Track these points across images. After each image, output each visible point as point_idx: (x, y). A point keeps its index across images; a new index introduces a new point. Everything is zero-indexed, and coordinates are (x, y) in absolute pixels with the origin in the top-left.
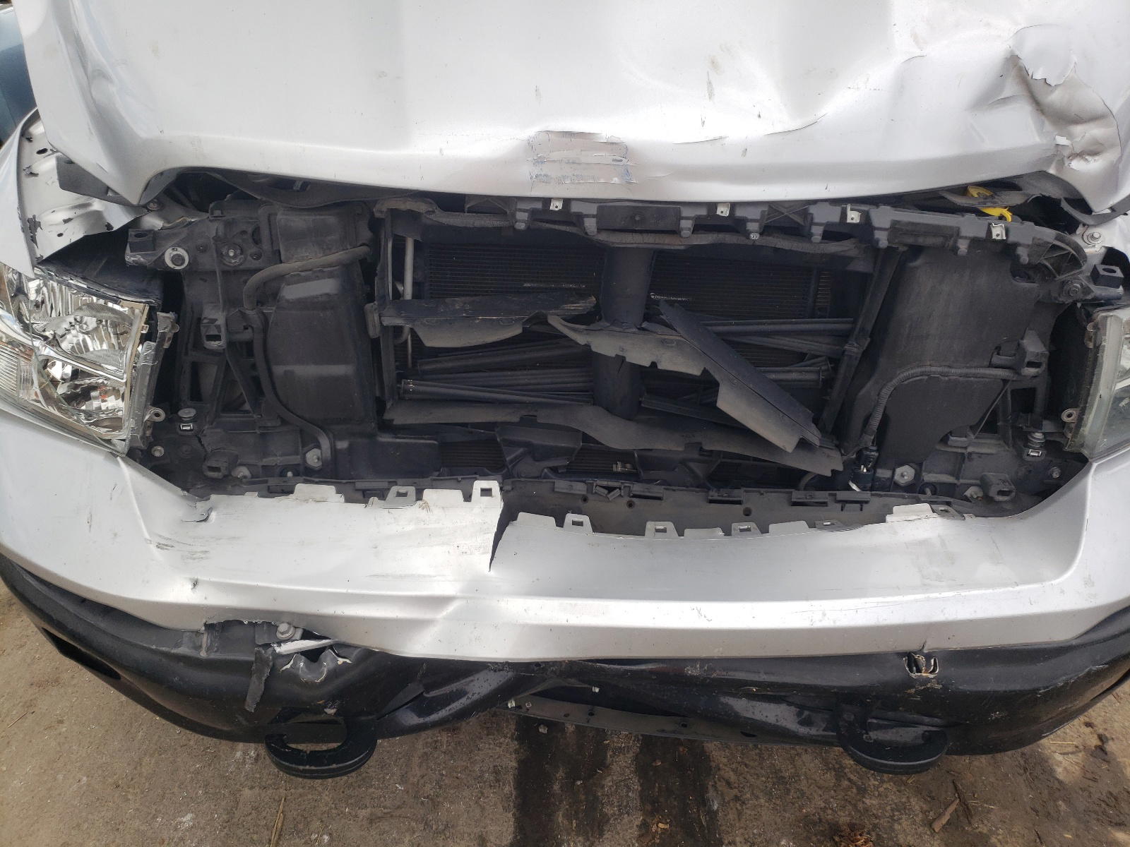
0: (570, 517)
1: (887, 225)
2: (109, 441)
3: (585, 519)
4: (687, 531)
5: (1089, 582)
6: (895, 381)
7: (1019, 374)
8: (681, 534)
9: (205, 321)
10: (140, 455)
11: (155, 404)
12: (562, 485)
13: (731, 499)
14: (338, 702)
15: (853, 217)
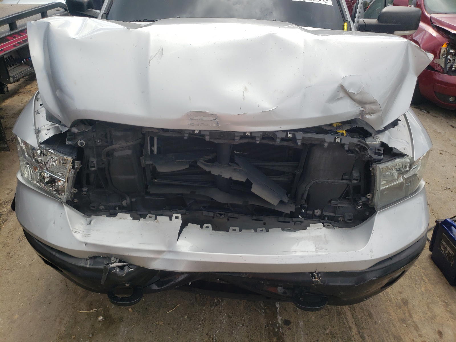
0: (205, 225)
1: (301, 138)
2: (60, 198)
3: (210, 226)
4: (243, 230)
5: (371, 251)
6: (311, 184)
7: (351, 182)
8: (240, 231)
9: (90, 162)
10: (70, 203)
11: (74, 188)
12: (205, 213)
13: (259, 219)
14: (130, 282)
15: (290, 136)
